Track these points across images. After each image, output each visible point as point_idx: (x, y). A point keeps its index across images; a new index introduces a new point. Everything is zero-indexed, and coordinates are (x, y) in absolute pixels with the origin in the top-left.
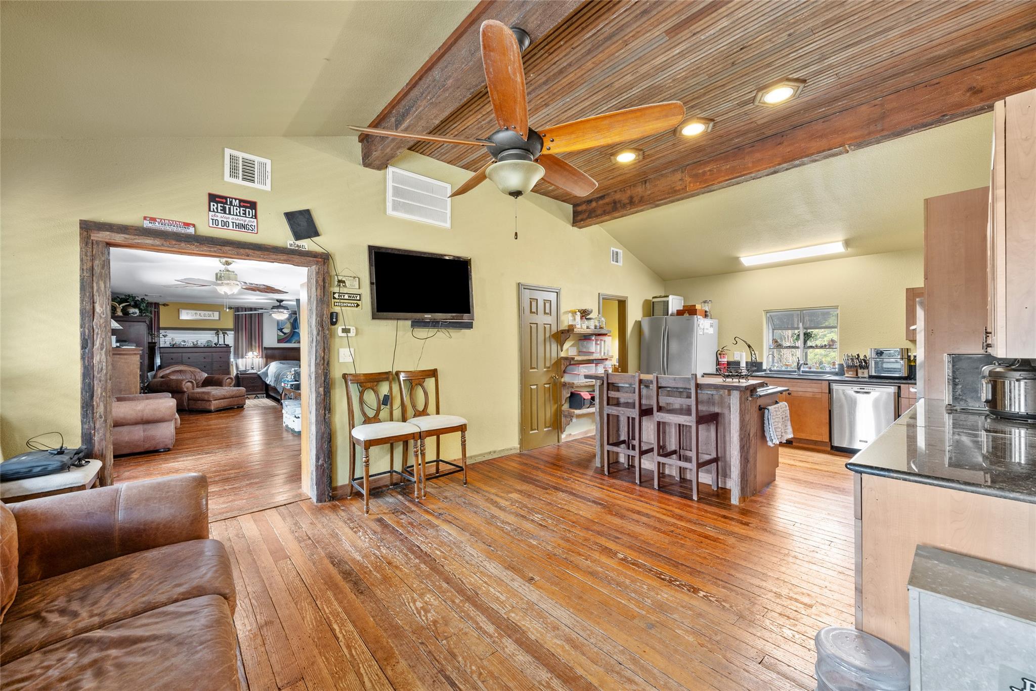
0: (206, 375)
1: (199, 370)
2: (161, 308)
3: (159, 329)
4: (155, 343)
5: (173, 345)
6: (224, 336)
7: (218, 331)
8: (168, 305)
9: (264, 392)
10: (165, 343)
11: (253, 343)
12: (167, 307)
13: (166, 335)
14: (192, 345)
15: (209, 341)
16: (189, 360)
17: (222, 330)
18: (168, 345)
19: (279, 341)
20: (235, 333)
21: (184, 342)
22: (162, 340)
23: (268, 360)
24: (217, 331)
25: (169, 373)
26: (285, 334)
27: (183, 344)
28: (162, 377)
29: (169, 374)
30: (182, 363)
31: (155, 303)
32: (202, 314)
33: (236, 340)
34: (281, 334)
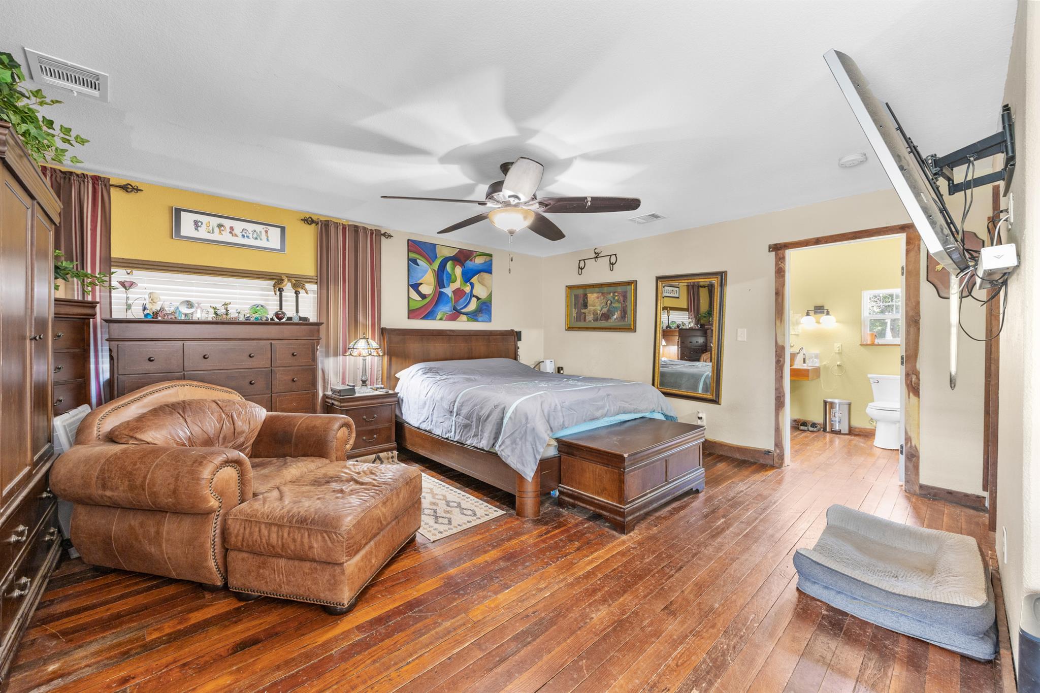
0: (261, 413)
1: (236, 397)
2: (116, 196)
3: (108, 263)
4: (93, 305)
5: (156, 314)
6: (297, 293)
7: (281, 281)
8: (138, 190)
9: (394, 444)
10: (129, 307)
11: (361, 318)
12: (132, 195)
13: (132, 284)
14: (211, 317)
15: (256, 308)
16: (206, 365)
17: (290, 277)
18: (137, 313)
19: (412, 313)
20: (321, 288)
21: (190, 304)
22: (118, 295)
23: (394, 359)
24: (278, 280)
25: (141, 419)
26: (423, 297)
27: (184, 310)
28: (111, 438)
29: (141, 422)
30: (183, 375)
31: (96, 179)
32: (237, 231)
33: (323, 304)
34: (414, 295)
